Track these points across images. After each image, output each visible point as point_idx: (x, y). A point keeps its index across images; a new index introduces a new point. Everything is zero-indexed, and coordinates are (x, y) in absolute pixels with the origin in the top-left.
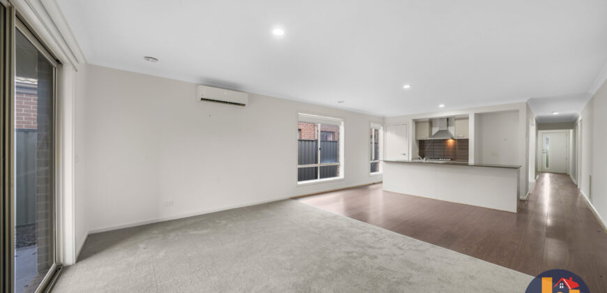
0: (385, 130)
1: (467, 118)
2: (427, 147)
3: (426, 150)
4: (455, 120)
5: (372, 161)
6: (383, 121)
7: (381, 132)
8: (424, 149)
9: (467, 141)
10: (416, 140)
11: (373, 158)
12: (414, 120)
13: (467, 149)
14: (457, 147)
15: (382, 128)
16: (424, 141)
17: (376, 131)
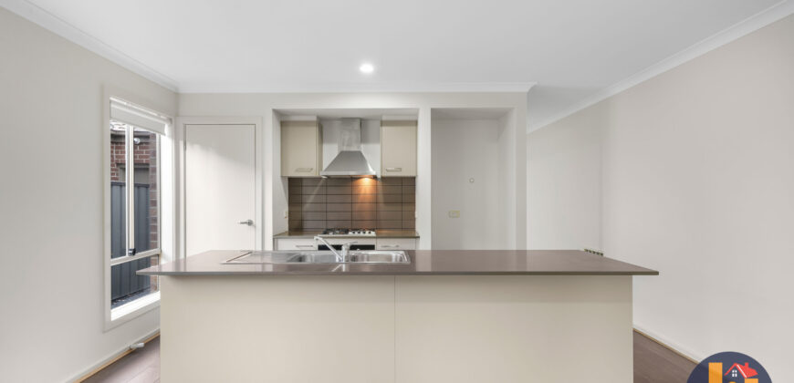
0: (181, 139)
1: (416, 123)
2: (310, 198)
3: (307, 207)
4: (383, 123)
5: (126, 258)
6: (173, 103)
7: (166, 146)
8: (301, 203)
9: (411, 181)
10: (282, 177)
11: (130, 243)
12: (278, 113)
13: (413, 203)
14: (381, 198)
15: (167, 129)
16: (300, 179)
17: (145, 141)
